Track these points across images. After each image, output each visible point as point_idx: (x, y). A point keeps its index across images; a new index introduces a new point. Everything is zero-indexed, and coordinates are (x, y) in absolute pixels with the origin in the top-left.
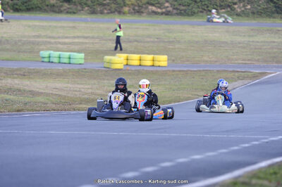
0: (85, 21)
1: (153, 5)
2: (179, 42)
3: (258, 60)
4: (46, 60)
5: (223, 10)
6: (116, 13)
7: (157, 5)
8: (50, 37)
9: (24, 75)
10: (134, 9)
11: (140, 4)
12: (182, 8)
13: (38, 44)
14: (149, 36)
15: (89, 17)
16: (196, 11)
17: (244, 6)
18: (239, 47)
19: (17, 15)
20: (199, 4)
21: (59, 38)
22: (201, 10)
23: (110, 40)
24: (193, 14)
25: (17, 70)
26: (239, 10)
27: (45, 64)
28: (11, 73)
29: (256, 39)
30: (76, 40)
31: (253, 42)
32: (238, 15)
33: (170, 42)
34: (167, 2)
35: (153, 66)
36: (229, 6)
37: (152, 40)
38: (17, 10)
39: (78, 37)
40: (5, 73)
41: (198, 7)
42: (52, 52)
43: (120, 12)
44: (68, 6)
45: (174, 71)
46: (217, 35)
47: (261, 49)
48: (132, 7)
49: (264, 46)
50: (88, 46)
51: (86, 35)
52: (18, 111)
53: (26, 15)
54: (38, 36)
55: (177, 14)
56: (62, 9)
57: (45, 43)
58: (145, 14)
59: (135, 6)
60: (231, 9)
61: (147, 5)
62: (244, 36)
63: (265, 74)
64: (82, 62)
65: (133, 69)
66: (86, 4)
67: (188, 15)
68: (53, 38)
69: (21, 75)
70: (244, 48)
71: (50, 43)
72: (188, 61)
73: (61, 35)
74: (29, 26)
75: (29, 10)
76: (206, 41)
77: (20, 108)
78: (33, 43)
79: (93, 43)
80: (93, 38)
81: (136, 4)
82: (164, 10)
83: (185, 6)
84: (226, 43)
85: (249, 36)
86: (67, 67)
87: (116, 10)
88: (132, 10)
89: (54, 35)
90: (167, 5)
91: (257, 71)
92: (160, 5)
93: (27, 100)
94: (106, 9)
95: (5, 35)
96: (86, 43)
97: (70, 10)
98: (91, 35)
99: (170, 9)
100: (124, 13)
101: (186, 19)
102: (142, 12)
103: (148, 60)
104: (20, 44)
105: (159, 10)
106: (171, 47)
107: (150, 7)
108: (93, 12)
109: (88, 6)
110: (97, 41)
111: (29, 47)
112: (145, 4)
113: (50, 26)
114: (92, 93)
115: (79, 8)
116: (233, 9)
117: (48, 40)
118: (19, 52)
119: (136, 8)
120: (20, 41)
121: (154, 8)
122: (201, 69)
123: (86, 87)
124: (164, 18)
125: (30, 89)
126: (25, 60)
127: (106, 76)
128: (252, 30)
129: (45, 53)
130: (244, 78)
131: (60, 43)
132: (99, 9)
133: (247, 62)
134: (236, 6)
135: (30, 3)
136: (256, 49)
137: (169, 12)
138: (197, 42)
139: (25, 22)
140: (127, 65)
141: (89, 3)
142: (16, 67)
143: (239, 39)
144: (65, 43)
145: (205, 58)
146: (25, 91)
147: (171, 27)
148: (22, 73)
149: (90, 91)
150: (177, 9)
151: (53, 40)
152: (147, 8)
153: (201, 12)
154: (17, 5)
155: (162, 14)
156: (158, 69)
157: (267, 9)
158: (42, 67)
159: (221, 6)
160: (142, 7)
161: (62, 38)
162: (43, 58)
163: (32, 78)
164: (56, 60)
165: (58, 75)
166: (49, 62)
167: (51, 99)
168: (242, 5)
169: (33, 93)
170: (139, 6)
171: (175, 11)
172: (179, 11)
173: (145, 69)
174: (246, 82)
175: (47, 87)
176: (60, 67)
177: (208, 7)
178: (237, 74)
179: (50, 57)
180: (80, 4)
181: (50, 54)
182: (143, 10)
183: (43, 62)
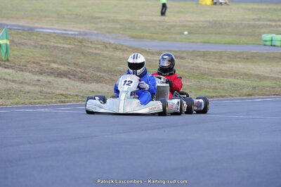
4: (269, 43)
8: (270, 21)
9: (247, 59)
13: (259, 27)
21: (280, 20)
25: (239, 53)
27: (267, 48)
28: (234, 57)
40: (228, 57)
42: (274, 35)
52: (249, 95)
54: (259, 20)
57: (266, 26)
68: (274, 21)
69: (244, 58)
71: (271, 26)
74: (249, 10)
77: (250, 93)
78: (254, 26)
89: (274, 17)
93: (255, 84)
95: (225, 19)
104: (240, 27)
111: (250, 30)
113: (270, 9)
117: (268, 23)
118: (240, 35)
120: (241, 24)
125: (256, 73)
126: (247, 44)
129: (267, 37)
139: (244, 5)
142: (238, 51)
146: (251, 75)
148: (245, 56)
151: (273, 24)
158: (265, 50)
162: (266, 41)
163: (256, 62)
164: (278, 44)
166: (272, 45)
167: (278, 83)
169: (260, 78)
175: (272, 71)
179: (272, 40)
181: (272, 38)
183: (265, 45)
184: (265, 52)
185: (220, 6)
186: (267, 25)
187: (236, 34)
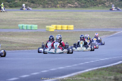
0: (40, 11)
1: (70, 3)
2: (80, 19)
3: (113, 26)
4: (21, 28)
5: (100, 5)
6: (54, 7)
7: (72, 3)
8: (24, 18)
9: (11, 35)
10: (62, 5)
11: (65, 3)
12: (82, 4)
13: (18, 21)
14: (67, 17)
15: (42, 9)
16: (89, 6)
17: (109, 3)
18: (106, 21)
19: (11, 9)
20: (90, 3)
21: (28, 18)
22: (91, 5)
23: (50, 19)
24: (87, 7)
25: (8, 33)
26: (107, 5)
27: (20, 30)
28: (5, 34)
29: (114, 17)
30: (36, 19)
31: (112, 18)
32: (107, 7)
33: (76, 19)
34: (76, 2)
35: (67, 30)
36: (103, 3)
37: (68, 18)
38: (11, 7)
39: (36, 18)
40: (3, 34)
41: (90, 4)
43: (56, 7)
44: (33, 5)
45: (76, 32)
46: (97, 16)
47: (115, 21)
48: (61, 4)
49: (117, 20)
50: (40, 22)
51: (40, 17)
53: (15, 9)
54: (19, 18)
55: (80, 7)
56: (31, 6)
58: (66, 8)
59: (62, 4)
60: (104, 4)
61: (67, 4)
62: (109, 16)
63: (115, 32)
64: (37, 28)
65: (58, 31)
66: (41, 4)
67: (85, 8)
68: (25, 18)
69: (10, 35)
70: (108, 21)
71: (24, 21)
72: (83, 27)
73: (29, 17)
74: (16, 14)
75: (16, 7)
76: (92, 19)
78: (16, 21)
79: (42, 21)
80: (43, 18)
81: (63, 3)
82: (75, 6)
83: (84, 3)
84: (101, 19)
85: (111, 16)
86: (30, 31)
87: (54, 6)
88: (61, 6)
89: (26, 17)
90: (76, 3)
91: (112, 31)
92: (73, 3)
94: (49, 5)
95: (5, 18)
96: (39, 21)
97: (34, 7)
98: (42, 17)
99: (77, 5)
100: (57, 7)
101: (84, 9)
102: (65, 7)
103: (65, 27)
105: (73, 6)
106: (76, 21)
107: (69, 4)
108: (44, 7)
109: (42, 5)
110: (44, 19)
111: (15, 23)
112: (66, 3)
113: (25, 14)
114: (38, 42)
115: (38, 5)
116: (105, 5)
117: (23, 19)
118: (10, 25)
119: (63, 5)
120: (11, 20)
121: (70, 5)
122: (88, 31)
123: (36, 39)
124: (75, 9)
127: (46, 34)
128: (112, 13)
129: (20, 25)
130: (106, 34)
131: (28, 21)
132: (46, 6)
133: (109, 27)
134: (106, 3)
135: (16, 4)
136: (113, 21)
137: (77, 6)
138: (88, 19)
139: (14, 12)
140: (56, 29)
141: (42, 3)
143: (106, 17)
144: (30, 21)
145: (91, 26)
147: (78, 13)
148: (10, 34)
149: (38, 41)
150: (80, 5)
151: (25, 20)
152: (67, 5)
153: (91, 6)
154: (11, 5)
155: (74, 7)
156: (70, 31)
157: (119, 4)
158: (19, 31)
159: (99, 3)
160: (65, 4)
161: (29, 18)
162: (20, 27)
163: (14, 36)
164: (25, 28)
165: (25, 35)
166: (22, 29)
168: (108, 2)
169: (11, 43)
170: (64, 4)
171: (80, 6)
172: (81, 6)
173: (64, 31)
174: (107, 36)
175: (19, 40)
176: (27, 31)
177: (94, 4)
178: (103, 33)
179: (22, 27)
180: (38, 4)
181: (22, 26)
182: (65, 6)
183: (20, 29)
184: (19, 32)
185: (3, 13)
186: (22, 20)
187: (8, 25)
